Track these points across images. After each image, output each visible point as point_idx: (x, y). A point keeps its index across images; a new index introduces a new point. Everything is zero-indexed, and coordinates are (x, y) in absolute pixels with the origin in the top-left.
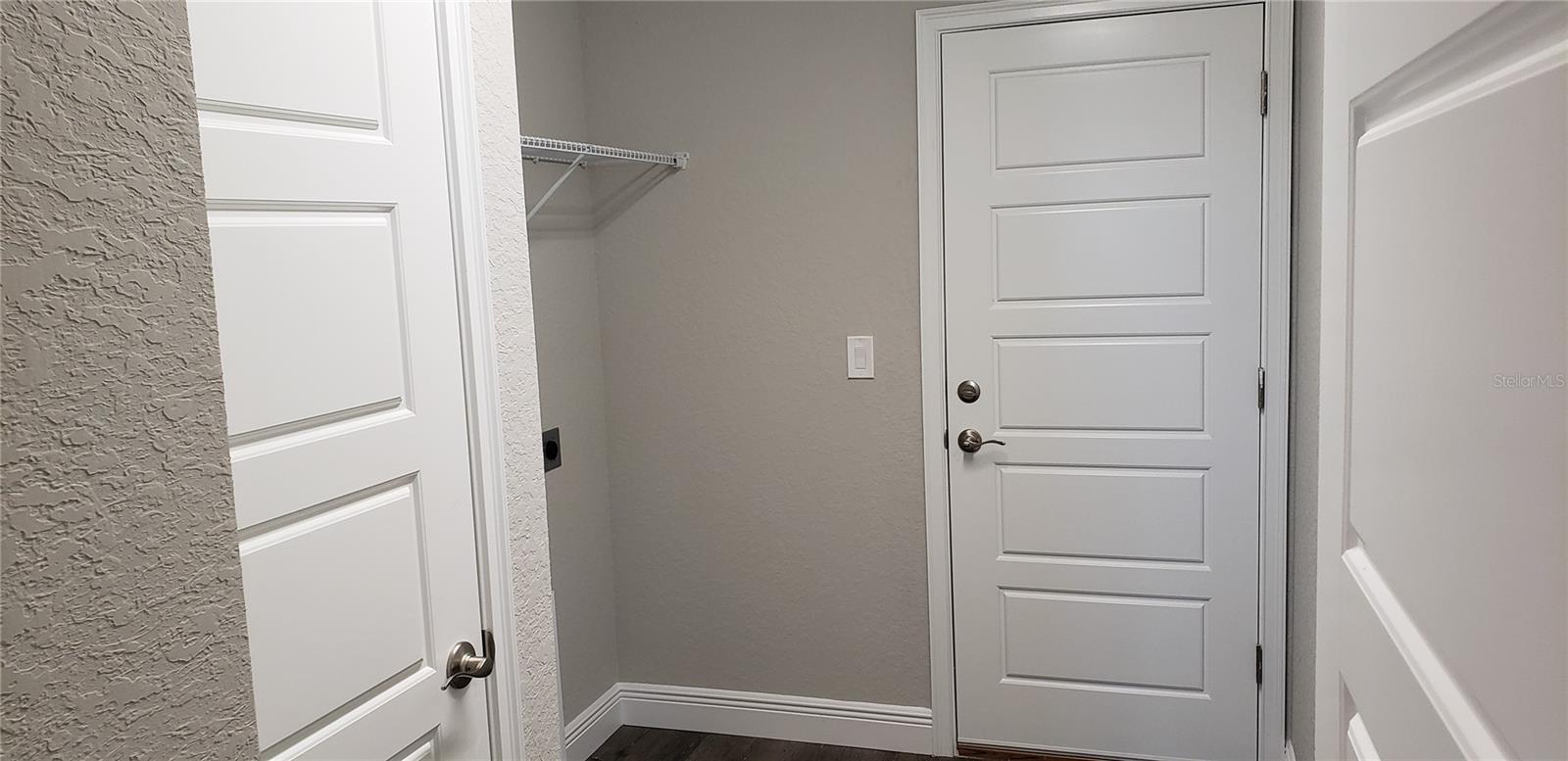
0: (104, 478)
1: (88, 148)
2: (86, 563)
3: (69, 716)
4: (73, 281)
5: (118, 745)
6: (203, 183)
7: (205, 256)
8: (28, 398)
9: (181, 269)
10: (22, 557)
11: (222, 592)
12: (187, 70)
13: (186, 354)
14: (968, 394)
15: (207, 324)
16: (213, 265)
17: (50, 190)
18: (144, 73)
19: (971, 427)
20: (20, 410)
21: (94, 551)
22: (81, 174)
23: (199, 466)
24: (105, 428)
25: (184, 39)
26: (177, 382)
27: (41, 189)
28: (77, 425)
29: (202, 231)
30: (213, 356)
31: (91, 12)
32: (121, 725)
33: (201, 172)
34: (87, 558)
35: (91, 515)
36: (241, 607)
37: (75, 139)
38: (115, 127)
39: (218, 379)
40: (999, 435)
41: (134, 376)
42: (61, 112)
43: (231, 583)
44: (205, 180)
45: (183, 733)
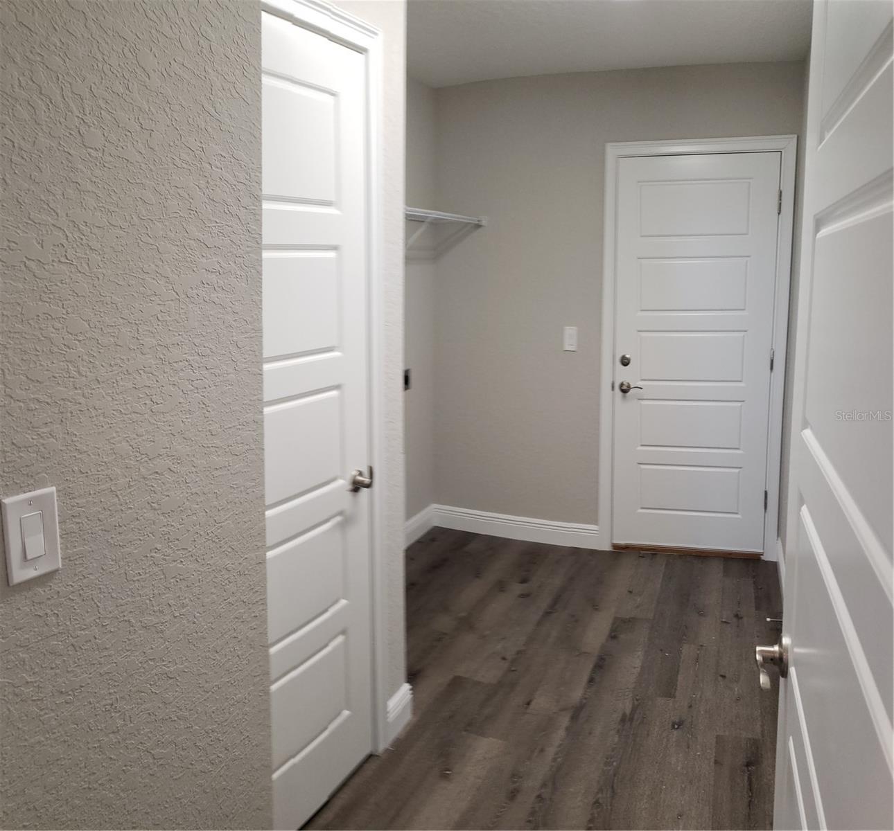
0: (212, 371)
1: (217, 223)
2: (204, 406)
3: (194, 469)
4: (207, 284)
5: (210, 486)
6: (261, 238)
7: (259, 273)
8: (188, 334)
9: (249, 279)
10: (182, 400)
11: (255, 427)
12: (259, 183)
13: (249, 319)
14: (625, 362)
15: (258, 305)
16: (263, 277)
17: (201, 242)
18: (241, 187)
19: (626, 380)
20: (184, 339)
21: (207, 402)
22: (213, 235)
23: (249, 370)
24: (214, 349)
25: (260, 168)
26: (243, 331)
27: (198, 242)
28: (205, 347)
29: (259, 261)
30: (259, 320)
31: (223, 159)
32: (212, 477)
33: (261, 231)
34: (204, 404)
35: (207, 386)
36: (262, 435)
37: (212, 219)
38: (228, 212)
39: (260, 330)
40: (640, 384)
41: (227, 327)
42: (208, 206)
43: (259, 423)
44: (263, 236)
45: (235, 486)
